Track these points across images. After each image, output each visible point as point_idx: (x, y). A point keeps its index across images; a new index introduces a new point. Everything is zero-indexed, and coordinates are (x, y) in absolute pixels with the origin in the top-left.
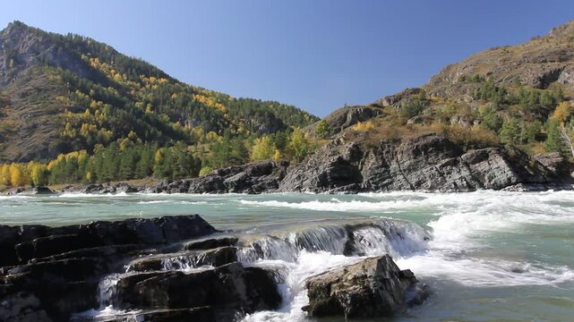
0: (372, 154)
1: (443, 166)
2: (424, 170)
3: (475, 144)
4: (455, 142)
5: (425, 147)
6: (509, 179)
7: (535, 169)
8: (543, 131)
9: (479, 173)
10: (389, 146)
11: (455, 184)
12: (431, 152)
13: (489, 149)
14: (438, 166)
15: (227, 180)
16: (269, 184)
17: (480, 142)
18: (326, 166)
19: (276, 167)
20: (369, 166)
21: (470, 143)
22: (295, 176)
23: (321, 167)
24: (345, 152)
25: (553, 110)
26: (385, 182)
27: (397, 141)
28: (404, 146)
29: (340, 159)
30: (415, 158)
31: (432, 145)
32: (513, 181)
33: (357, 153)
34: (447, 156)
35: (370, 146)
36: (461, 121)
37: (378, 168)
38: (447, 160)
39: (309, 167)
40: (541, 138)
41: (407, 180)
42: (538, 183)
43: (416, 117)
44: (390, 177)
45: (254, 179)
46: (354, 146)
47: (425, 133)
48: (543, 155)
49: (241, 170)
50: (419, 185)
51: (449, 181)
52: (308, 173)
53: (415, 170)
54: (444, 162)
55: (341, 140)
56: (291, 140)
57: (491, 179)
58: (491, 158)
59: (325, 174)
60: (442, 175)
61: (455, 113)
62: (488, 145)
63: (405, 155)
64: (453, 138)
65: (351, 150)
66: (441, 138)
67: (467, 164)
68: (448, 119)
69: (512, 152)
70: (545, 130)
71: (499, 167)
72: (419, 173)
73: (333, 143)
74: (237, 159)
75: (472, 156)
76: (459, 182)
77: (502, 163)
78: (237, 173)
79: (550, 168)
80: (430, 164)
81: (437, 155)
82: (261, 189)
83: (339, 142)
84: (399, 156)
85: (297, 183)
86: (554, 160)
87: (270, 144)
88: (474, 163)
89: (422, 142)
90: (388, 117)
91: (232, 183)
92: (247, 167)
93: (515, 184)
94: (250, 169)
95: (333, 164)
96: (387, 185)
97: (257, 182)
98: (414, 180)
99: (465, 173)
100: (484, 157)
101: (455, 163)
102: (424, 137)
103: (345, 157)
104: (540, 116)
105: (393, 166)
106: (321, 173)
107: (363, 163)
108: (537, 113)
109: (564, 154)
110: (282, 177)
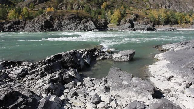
0: (56, 19)
1: (77, 23)
2: (72, 25)
3: (85, 17)
4: (80, 17)
5: (72, 18)
6: (94, 28)
7: (100, 25)
8: (100, 12)
9: (86, 26)
10: (61, 17)
11: (80, 29)
12: (74, 19)
13: (89, 19)
14: (76, 23)
15: (4, 26)
16: (20, 28)
17: (86, 17)
19: (21, 22)
20: (56, 23)
21: (84, 17)
22: (31, 26)
23: (41, 23)
24: (48, 18)
25: (102, 4)
26: (61, 28)
27: (64, 15)
28: (66, 17)
29: (47, 20)
30: (69, 21)
31: (74, 17)
32: (95, 28)
33: (52, 19)
34: (78, 21)
35: (56, 17)
36: (76, 6)
37: (58, 24)
38: (78, 22)
39: (36, 23)
40: (100, 14)
41: (67, 28)
42: (100, 28)
43: (62, 3)
44: (62, 26)
45: (14, 26)
46: (51, 16)
47: (72, 13)
49: (9, 23)
50: (70, 29)
51: (79, 28)
52: (36, 25)
53: (69, 24)
54: (77, 22)
55: (46, 14)
56: (23, 11)
57: (89, 27)
58: (89, 22)
59: (42, 25)
60: (77, 26)
61: (74, 3)
62: (89, 18)
63: (66, 20)
64: (80, 15)
65: (50, 18)
66: (77, 15)
67: (83, 23)
68: (72, 5)
69: (94, 20)
71: (91, 24)
72: (70, 25)
73: (43, 15)
75: (85, 21)
76: (81, 28)
77: (92, 23)
78: (7, 24)
79: (103, 24)
80: (73, 23)
81: (75, 20)
82: (18, 29)
83: (45, 15)
84: (65, 20)
85: (33, 28)
86: (103, 21)
87: (16, 13)
88: (85, 23)
89: (71, 16)
91: (6, 27)
92: (11, 21)
93: (95, 29)
94: (12, 23)
95: (44, 22)
96: (61, 29)
97: (16, 27)
98: (69, 28)
99: (83, 26)
100: (88, 21)
101: (80, 23)
102: (72, 15)
103: (48, 20)
104: (99, 6)
105: (63, 23)
106: (41, 25)
107: (54, 22)
108: (98, 5)
110: (25, 26)
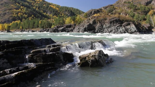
0: (99, 23)
1: (118, 26)
2: (112, 27)
3: (127, 21)
5: (113, 21)
6: (135, 31)
7: (142, 28)
8: (145, 18)
9: (127, 29)
10: (103, 21)
11: (121, 31)
12: (115, 23)
13: (130, 22)
14: (116, 26)
15: (59, 29)
16: (70, 30)
17: (128, 20)
18: (86, 26)
19: (72, 26)
20: (98, 26)
21: (125, 20)
22: (77, 28)
23: (85, 26)
24: (91, 22)
25: (149, 12)
26: (102, 30)
27: (106, 19)
28: (107, 21)
29: (90, 24)
30: (110, 24)
31: (115, 21)
32: (136, 31)
33: (94, 22)
34: (119, 24)
35: (98, 21)
36: (123, 14)
37: (100, 26)
38: (119, 25)
39: (81, 26)
40: (145, 19)
41: (108, 30)
42: (143, 32)
43: (111, 13)
44: (103, 29)
45: (66, 29)
46: (94, 20)
47: (113, 17)
48: (145, 24)
49: (63, 26)
50: (111, 31)
51: (119, 31)
52: (81, 28)
53: (110, 27)
54: (118, 25)
55: (90, 18)
56: (77, 18)
57: (130, 30)
58: (131, 25)
59: (86, 28)
60: (117, 29)
61: (122, 12)
62: (130, 21)
63: (108, 23)
64: (121, 19)
65: (93, 21)
66: (118, 19)
67: (124, 26)
68: (120, 14)
69: (137, 23)
70: (146, 17)
71: (133, 27)
72: (111, 28)
73: (88, 19)
74: (62, 23)
75: (126, 24)
76: (122, 31)
77: (134, 26)
78: (62, 27)
79: (146, 28)
80: (114, 26)
81: (116, 23)
82: (68, 32)
83: (90, 19)
84: (106, 24)
85: (78, 30)
86: (148, 26)
87: (71, 19)
88: (126, 26)
89: (112, 20)
90: (104, 13)
91: (60, 30)
92: (64, 25)
93: (137, 32)
94: (65, 26)
95: (88, 25)
96: (102, 31)
97: (67, 30)
98: (110, 30)
99: (124, 28)
100: (129, 24)
101: (121, 26)
102: (113, 18)
103: (91, 23)
104: (145, 13)
105: (104, 26)
106: (85, 27)
107: (96, 25)
108: (144, 13)
109: (151, 24)
110: (74, 28)
